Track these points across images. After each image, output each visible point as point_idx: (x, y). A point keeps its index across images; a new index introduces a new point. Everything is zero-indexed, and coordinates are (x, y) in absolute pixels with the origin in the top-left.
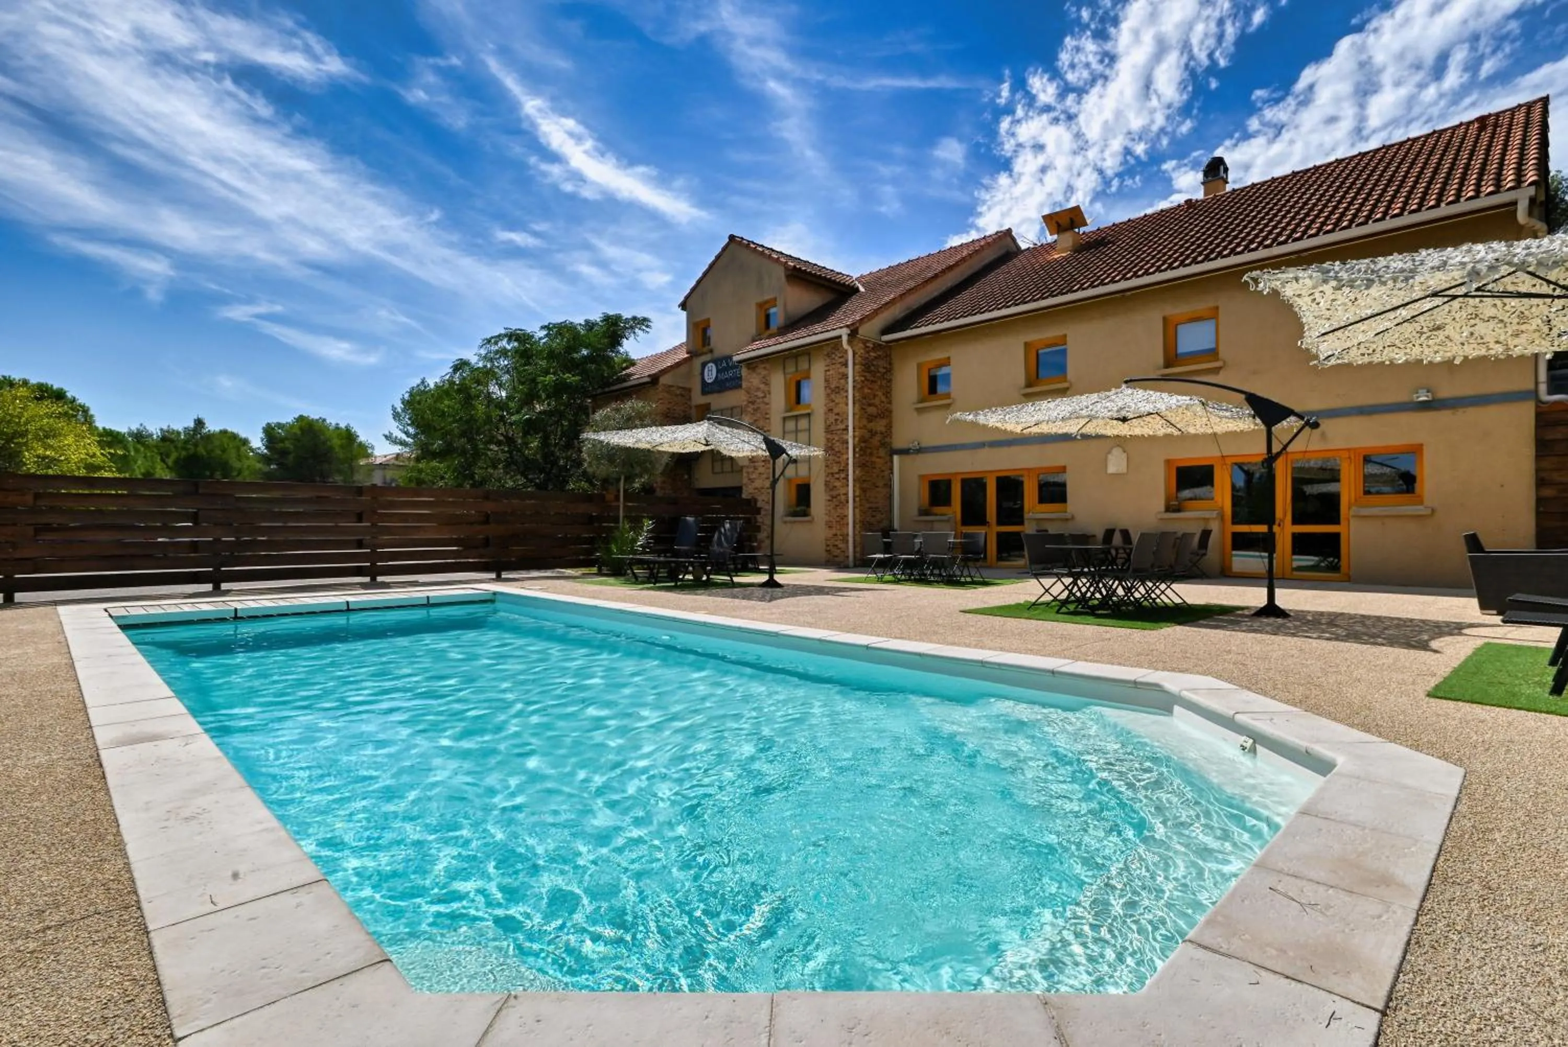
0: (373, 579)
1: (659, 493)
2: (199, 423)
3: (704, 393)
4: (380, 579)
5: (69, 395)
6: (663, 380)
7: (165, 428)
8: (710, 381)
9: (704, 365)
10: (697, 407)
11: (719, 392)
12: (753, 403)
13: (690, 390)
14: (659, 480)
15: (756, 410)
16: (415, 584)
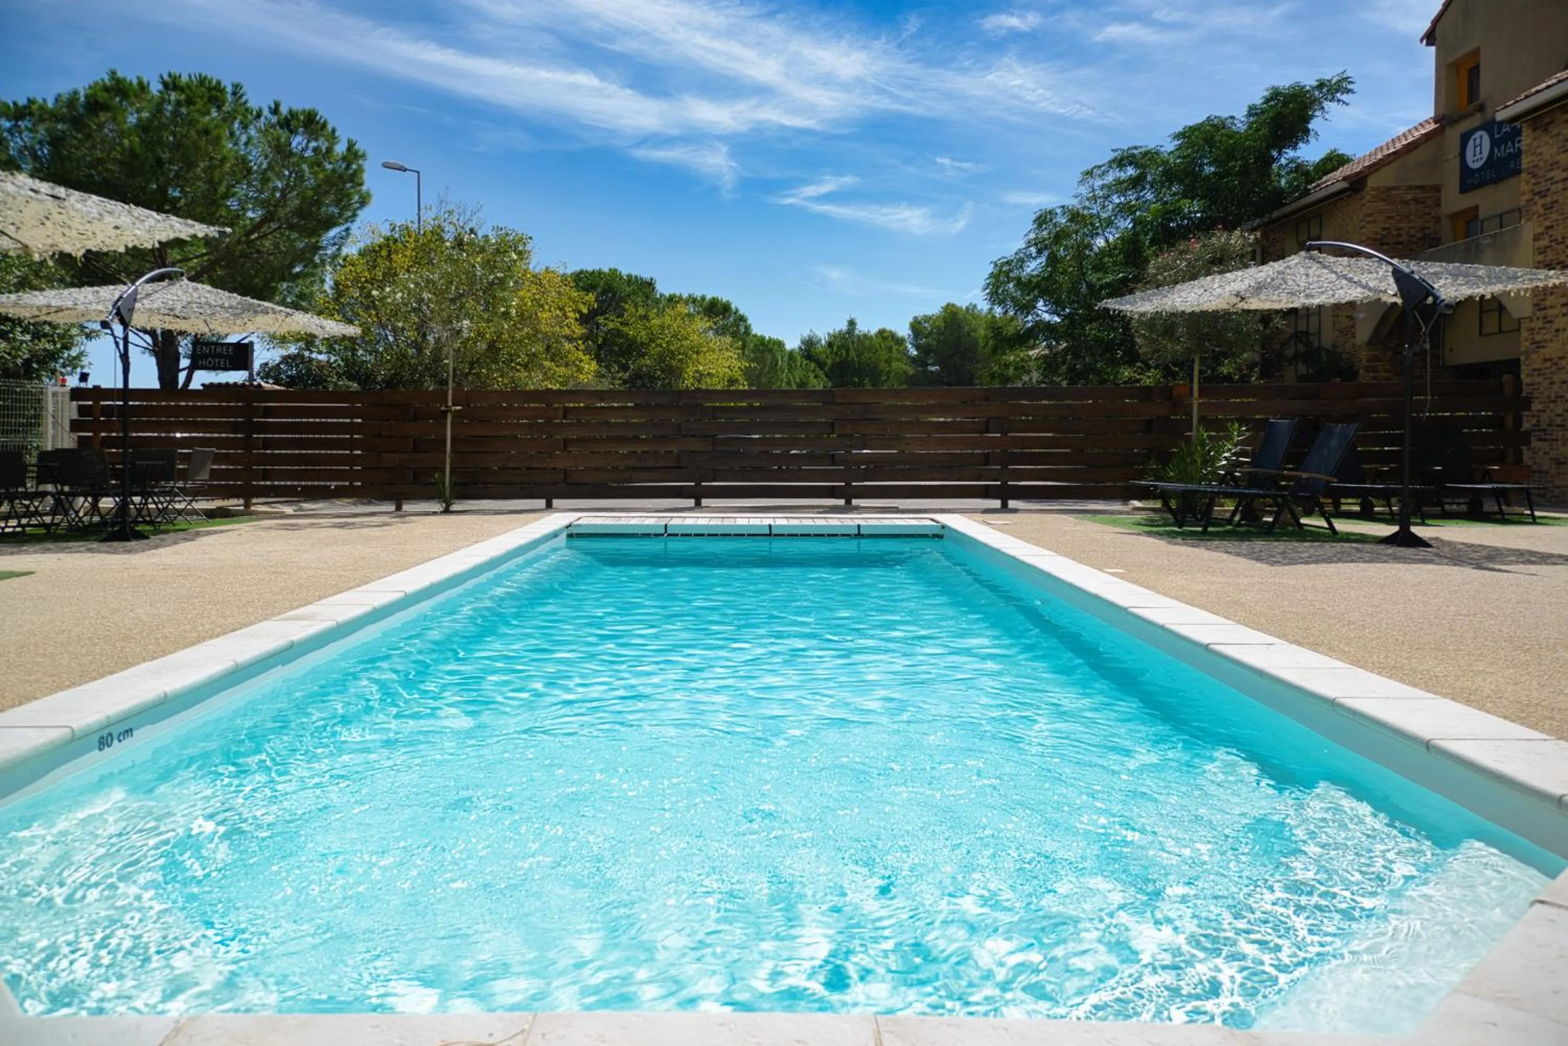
0: (848, 502)
1: (1365, 377)
2: (852, 323)
3: (1465, 188)
4: (855, 502)
5: (733, 306)
6: (1372, 182)
7: (831, 332)
8: (1475, 166)
9: (1465, 138)
10: (1454, 217)
11: (1495, 182)
12: (1543, 194)
13: (1437, 189)
14: (1364, 354)
15: (1548, 208)
16: (896, 510)
